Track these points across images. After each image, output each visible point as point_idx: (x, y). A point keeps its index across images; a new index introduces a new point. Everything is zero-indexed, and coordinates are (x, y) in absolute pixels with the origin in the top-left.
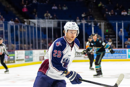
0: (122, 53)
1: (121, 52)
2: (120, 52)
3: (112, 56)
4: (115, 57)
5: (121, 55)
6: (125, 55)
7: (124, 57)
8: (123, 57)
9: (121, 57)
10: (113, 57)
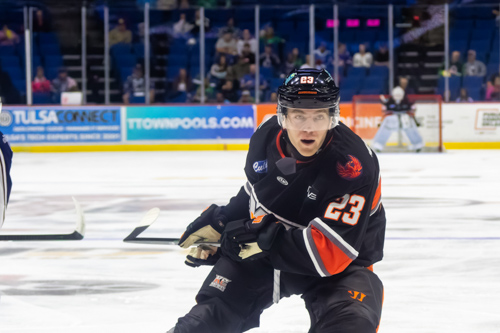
0: (105, 122)
1: (98, 119)
2: (95, 116)
3: (65, 132)
4: (75, 137)
5: (101, 128)
6: (115, 128)
7: (113, 136)
8: (106, 136)
9: (98, 136)
10: (67, 137)
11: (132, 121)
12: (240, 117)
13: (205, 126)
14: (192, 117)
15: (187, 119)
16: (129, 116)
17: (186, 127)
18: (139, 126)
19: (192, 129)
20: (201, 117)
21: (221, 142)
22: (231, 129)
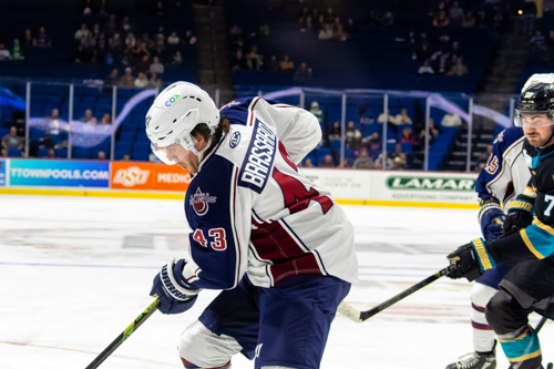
11: (14, 170)
12: (99, 170)
13: (71, 177)
14: (61, 169)
15: (57, 171)
16: (12, 166)
17: (56, 177)
18: (19, 175)
19: (60, 179)
20: (68, 169)
21: (82, 189)
22: (91, 180)
